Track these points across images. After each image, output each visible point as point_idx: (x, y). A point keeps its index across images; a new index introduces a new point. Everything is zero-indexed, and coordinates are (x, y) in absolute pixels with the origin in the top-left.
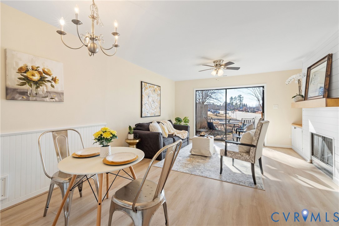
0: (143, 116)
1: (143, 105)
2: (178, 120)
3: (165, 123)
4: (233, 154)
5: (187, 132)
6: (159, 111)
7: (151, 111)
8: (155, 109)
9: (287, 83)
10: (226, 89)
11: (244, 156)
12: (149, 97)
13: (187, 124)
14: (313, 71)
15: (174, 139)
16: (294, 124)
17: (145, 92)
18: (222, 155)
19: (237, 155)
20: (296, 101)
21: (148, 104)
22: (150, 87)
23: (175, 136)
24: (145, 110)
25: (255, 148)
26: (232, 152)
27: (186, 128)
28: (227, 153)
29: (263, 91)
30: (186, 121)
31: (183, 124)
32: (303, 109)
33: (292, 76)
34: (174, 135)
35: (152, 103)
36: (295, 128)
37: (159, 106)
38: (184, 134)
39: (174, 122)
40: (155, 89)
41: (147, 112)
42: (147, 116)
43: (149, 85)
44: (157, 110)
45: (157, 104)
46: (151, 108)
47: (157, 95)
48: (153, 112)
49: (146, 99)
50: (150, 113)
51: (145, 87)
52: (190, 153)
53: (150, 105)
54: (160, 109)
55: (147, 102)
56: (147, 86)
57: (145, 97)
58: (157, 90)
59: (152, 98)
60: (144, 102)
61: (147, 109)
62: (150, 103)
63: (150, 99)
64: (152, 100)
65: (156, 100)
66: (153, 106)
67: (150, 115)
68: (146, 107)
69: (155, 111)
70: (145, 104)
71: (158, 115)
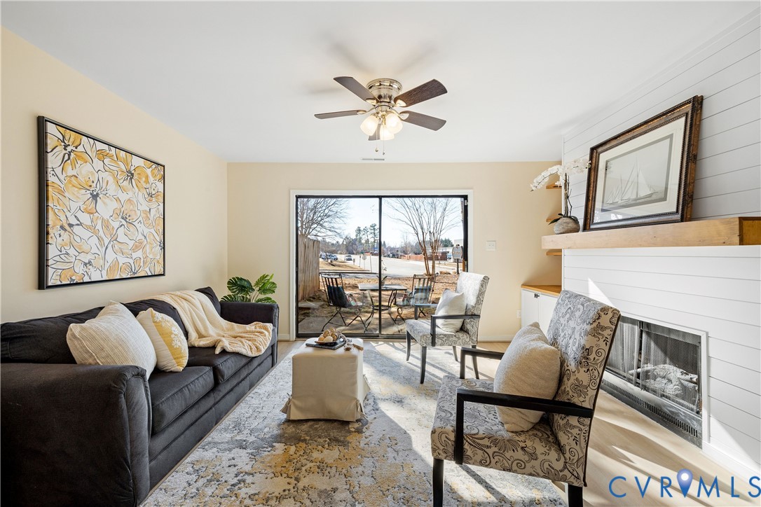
0: (52, 279)
1: (54, 231)
2: (238, 285)
3: (185, 304)
4: (490, 451)
5: (270, 326)
6: (159, 257)
7: (110, 256)
8: (136, 248)
10: (380, 197)
11: (541, 457)
12: (95, 197)
13: (269, 295)
15: (217, 372)
17: (70, 172)
18: (441, 457)
19: (509, 454)
21: (92, 228)
22: (102, 155)
23: (224, 352)
24: (72, 251)
26: (486, 442)
27: (266, 313)
28: (466, 446)
29: (466, 207)
30: (266, 285)
31: (255, 297)
32: (565, 253)
34: (218, 351)
35: (116, 225)
36: (536, 296)
37: (159, 238)
38: (261, 338)
39: (222, 292)
40: (133, 168)
41: (85, 264)
42: (86, 279)
43: (100, 146)
44: (144, 253)
45: (146, 231)
46: (110, 246)
47: (146, 196)
48: (122, 260)
49: (78, 204)
50: (107, 266)
51: (69, 149)
52: (284, 416)
53: (101, 233)
54: (164, 248)
55: (85, 218)
56: (80, 149)
57: (66, 194)
58: (147, 177)
59: (115, 205)
60: (63, 218)
61: (86, 248)
62: (106, 225)
63: (106, 208)
64: (116, 213)
65: (138, 212)
66: (122, 238)
67: (104, 273)
68: (78, 239)
69: (135, 255)
70: (71, 225)
71: (150, 274)
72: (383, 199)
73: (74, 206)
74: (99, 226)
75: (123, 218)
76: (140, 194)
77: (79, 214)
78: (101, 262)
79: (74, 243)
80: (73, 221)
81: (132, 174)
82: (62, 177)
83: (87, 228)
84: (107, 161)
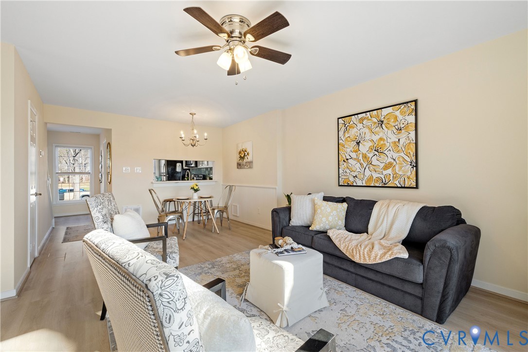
0: (341, 183)
1: (341, 163)
6: (410, 173)
8: (386, 167)
12: (358, 143)
17: (347, 135)
21: (358, 160)
22: (362, 119)
24: (348, 171)
35: (370, 155)
40: (382, 117)
41: (354, 177)
42: (355, 184)
43: (360, 116)
44: (393, 170)
45: (395, 155)
46: (367, 167)
47: (395, 131)
48: (375, 175)
49: (350, 149)
50: (365, 178)
51: (346, 126)
53: (362, 161)
54: (416, 166)
55: (354, 155)
56: (352, 123)
57: (345, 146)
58: (396, 117)
59: (370, 144)
60: (344, 157)
61: (354, 169)
62: (365, 156)
63: (364, 148)
64: (371, 148)
65: (388, 145)
66: (374, 162)
67: (364, 182)
68: (350, 165)
69: (385, 172)
70: (347, 159)
71: (399, 186)
73: (348, 150)
74: (361, 158)
75: (375, 150)
76: (389, 132)
77: (351, 154)
78: (362, 176)
79: (349, 167)
80: (348, 157)
81: (382, 122)
82: (344, 139)
83: (355, 159)
84: (364, 122)
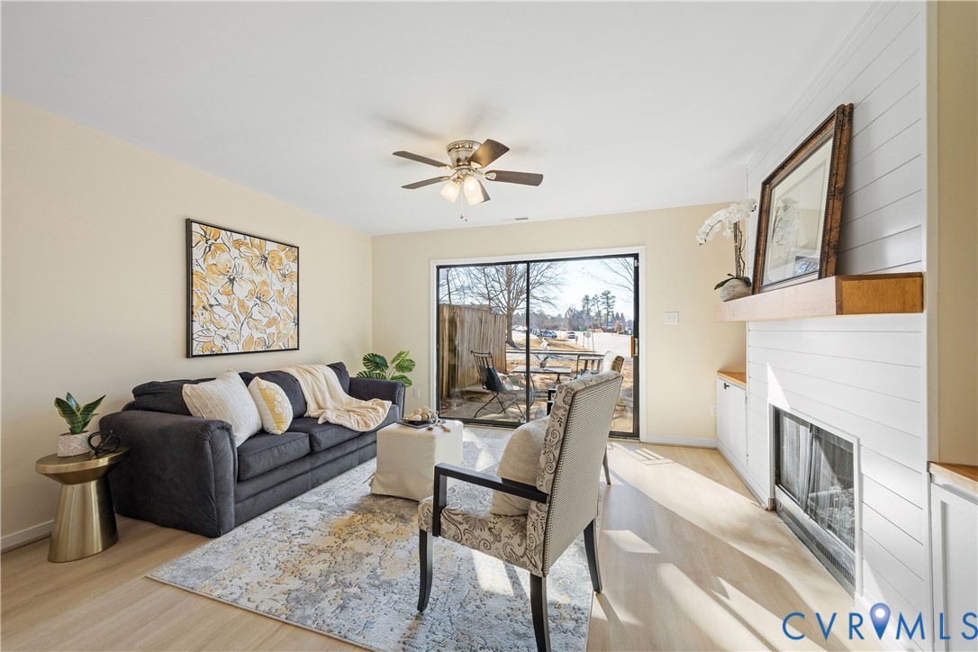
0: (197, 350)
1: (197, 311)
2: (374, 361)
3: (309, 377)
4: (462, 528)
5: (388, 404)
6: (293, 332)
7: (245, 329)
8: (269, 325)
9: (700, 239)
10: (528, 263)
11: (504, 540)
12: (232, 281)
13: (406, 374)
14: (779, 192)
15: (312, 439)
16: (723, 372)
17: (211, 261)
18: (424, 528)
19: (477, 532)
20: (728, 298)
21: (230, 308)
22: (238, 244)
23: (327, 423)
24: (212, 327)
25: (545, 507)
26: (459, 518)
27: (389, 391)
28: (442, 520)
29: (637, 269)
30: (405, 366)
31: (391, 373)
32: (750, 326)
33: (714, 215)
34: (320, 422)
35: (251, 304)
36: (726, 386)
37: (293, 315)
38: (373, 414)
39: (356, 369)
40: (267, 252)
41: (224, 338)
42: (224, 351)
43: (236, 236)
44: (278, 328)
45: (280, 309)
46: (245, 322)
47: (280, 277)
48: (257, 335)
49: (217, 288)
50: (243, 340)
51: (210, 242)
52: (368, 490)
53: (237, 312)
54: (298, 324)
55: (223, 299)
56: (219, 241)
57: (207, 280)
58: (281, 259)
59: (250, 286)
60: (205, 300)
61: (224, 324)
62: (242, 305)
63: (241, 290)
64: (251, 294)
65: (272, 292)
66: (256, 315)
67: (240, 346)
68: (217, 317)
69: (269, 331)
70: (211, 306)
71: (283, 348)
72: (532, 264)
73: (214, 289)
74: (235, 306)
75: (257, 298)
76: (274, 275)
77: (218, 296)
78: (238, 336)
79: (214, 320)
80: (213, 302)
81: (266, 258)
82: (204, 266)
83: (225, 308)
84: (242, 248)
